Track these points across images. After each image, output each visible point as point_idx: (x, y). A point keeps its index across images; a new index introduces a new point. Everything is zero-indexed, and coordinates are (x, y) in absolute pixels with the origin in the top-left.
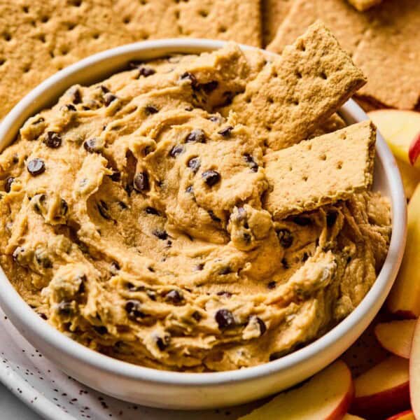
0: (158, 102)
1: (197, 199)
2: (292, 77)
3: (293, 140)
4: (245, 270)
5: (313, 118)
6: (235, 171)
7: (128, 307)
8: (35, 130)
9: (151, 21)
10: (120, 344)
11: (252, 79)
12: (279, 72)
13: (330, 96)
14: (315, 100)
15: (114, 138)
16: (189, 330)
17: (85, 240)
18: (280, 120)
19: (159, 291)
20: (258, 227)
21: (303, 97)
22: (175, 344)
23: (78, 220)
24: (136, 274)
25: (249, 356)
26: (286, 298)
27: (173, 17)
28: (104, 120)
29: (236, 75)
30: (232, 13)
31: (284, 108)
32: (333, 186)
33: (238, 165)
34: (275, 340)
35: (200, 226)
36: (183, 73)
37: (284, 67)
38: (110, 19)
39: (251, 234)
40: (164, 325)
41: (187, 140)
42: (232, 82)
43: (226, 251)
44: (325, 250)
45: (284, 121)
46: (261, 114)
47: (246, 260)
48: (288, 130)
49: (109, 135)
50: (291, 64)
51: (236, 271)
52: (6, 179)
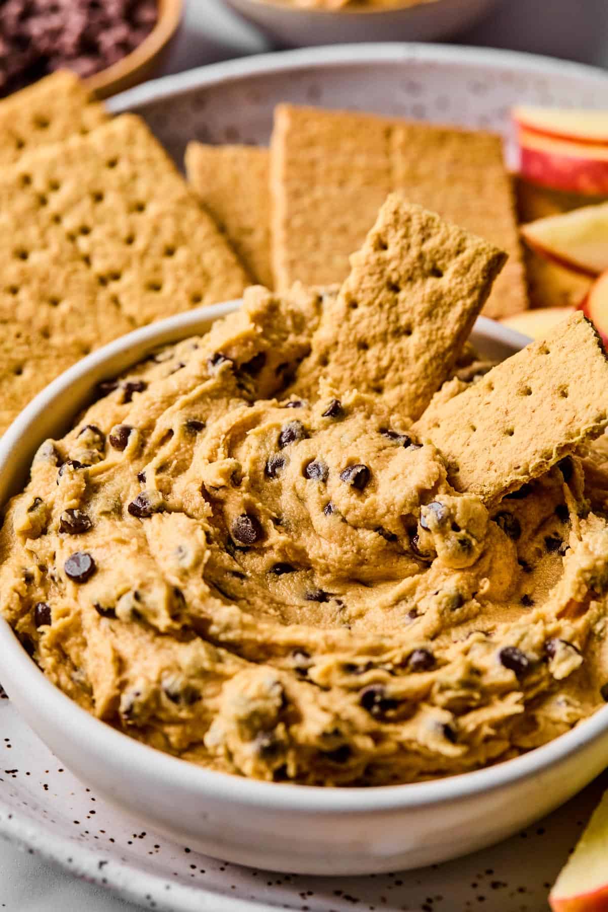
0: (197, 411)
1: (348, 518)
2: (385, 294)
3: (428, 390)
4: (482, 592)
5: (448, 343)
6: (387, 456)
7: (367, 702)
8: (37, 520)
9: (83, 325)
11: (315, 329)
12: (359, 297)
13: (463, 298)
14: (440, 314)
15: (169, 484)
16: (477, 696)
17: (231, 636)
18: (393, 368)
19: (398, 660)
20: (472, 521)
21: (418, 319)
22: (465, 728)
23: (201, 612)
24: (346, 650)
25: (578, 703)
26: (579, 598)
27: (112, 308)
28: (133, 468)
29: (288, 333)
30: (198, 270)
31: (393, 348)
33: (385, 448)
34: (596, 667)
35: (373, 557)
36: (211, 356)
37: (363, 286)
38: (28, 338)
39: (469, 537)
40: (433, 705)
41: (280, 445)
42: (286, 345)
43: (436, 577)
44: (582, 515)
45: (400, 368)
46: (357, 372)
47: (479, 577)
48: (413, 377)
49: (159, 482)
50: (376, 277)
51: (471, 597)
52: (31, 610)
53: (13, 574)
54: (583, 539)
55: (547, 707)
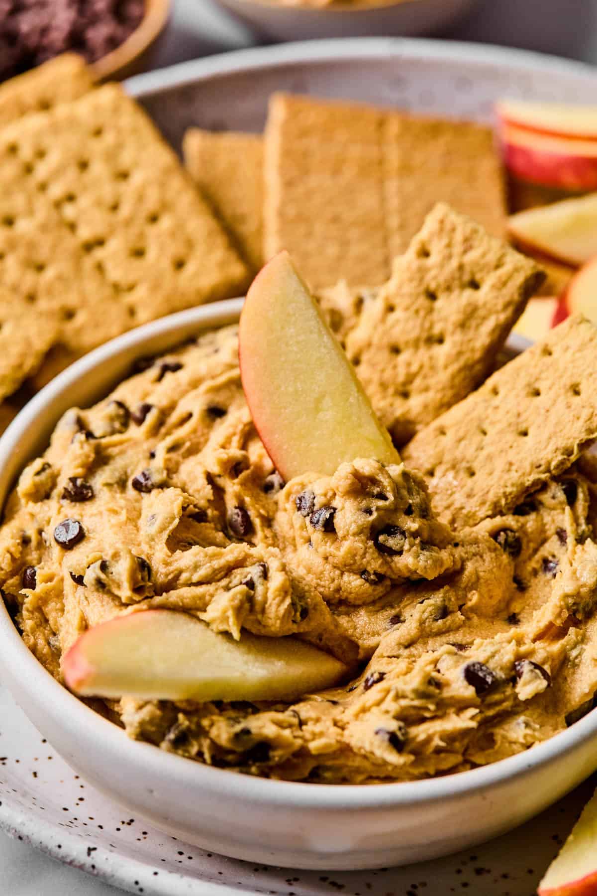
0: (221, 397)
2: (423, 301)
4: (470, 604)
5: (478, 355)
8: (42, 484)
10: (321, 772)
11: (351, 329)
12: (397, 301)
13: (497, 312)
14: (473, 326)
15: (178, 464)
16: (432, 707)
18: (421, 374)
22: (415, 738)
25: (537, 726)
26: (559, 623)
28: (146, 446)
32: (589, 419)
37: (402, 291)
44: (580, 540)
45: (429, 375)
46: (386, 375)
48: (440, 386)
49: (168, 460)
50: (415, 283)
51: (457, 608)
52: (20, 572)
53: (10, 535)
54: (574, 565)
55: (506, 727)
